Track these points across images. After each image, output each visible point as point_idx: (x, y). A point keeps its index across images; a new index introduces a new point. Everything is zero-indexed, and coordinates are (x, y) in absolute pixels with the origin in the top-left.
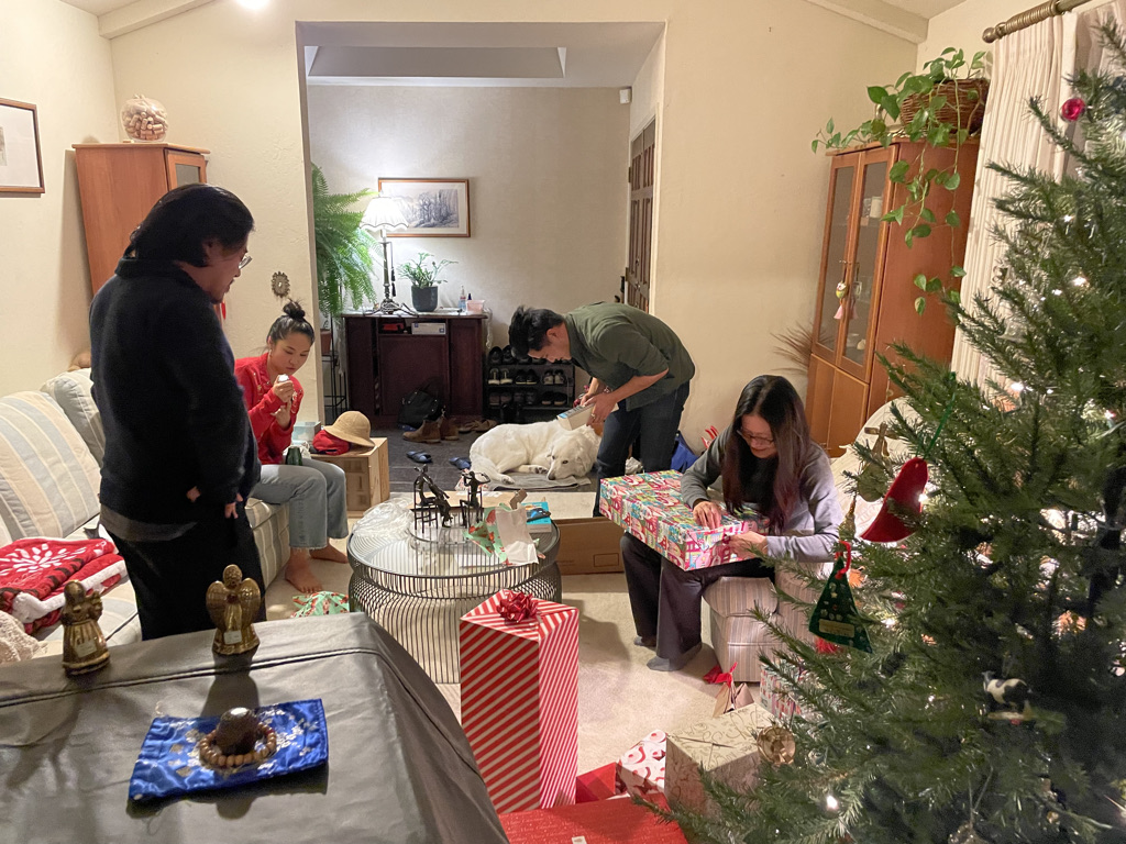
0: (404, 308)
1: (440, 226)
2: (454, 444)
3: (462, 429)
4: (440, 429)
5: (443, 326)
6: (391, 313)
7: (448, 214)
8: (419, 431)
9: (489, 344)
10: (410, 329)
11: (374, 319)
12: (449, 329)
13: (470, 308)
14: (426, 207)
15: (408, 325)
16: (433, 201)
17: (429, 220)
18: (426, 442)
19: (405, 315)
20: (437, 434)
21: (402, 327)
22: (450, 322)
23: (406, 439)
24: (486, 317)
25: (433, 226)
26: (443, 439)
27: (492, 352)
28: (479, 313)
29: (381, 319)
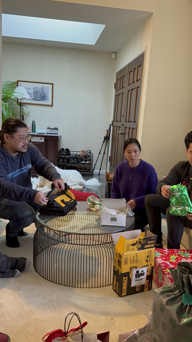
1: (41, 100)
7: (45, 96)
9: (61, 147)
12: (45, 140)
14: (36, 92)
16: (39, 90)
17: (37, 98)
22: (46, 137)
24: (60, 136)
25: (38, 100)
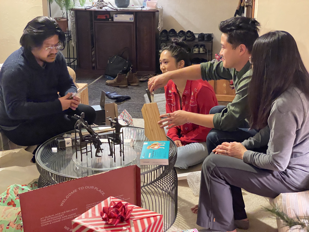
0: (109, 5)
2: (135, 88)
3: (141, 80)
4: (128, 79)
5: (132, 16)
6: (101, 8)
8: (115, 80)
9: (160, 28)
10: (112, 18)
11: (91, 11)
12: (135, 18)
13: (148, 5)
15: (112, 16)
18: (118, 87)
19: (110, 10)
20: (126, 82)
21: (108, 17)
22: (136, 14)
23: (107, 84)
24: (158, 11)
26: (129, 85)
27: (161, 33)
28: (154, 8)
29: (95, 12)
